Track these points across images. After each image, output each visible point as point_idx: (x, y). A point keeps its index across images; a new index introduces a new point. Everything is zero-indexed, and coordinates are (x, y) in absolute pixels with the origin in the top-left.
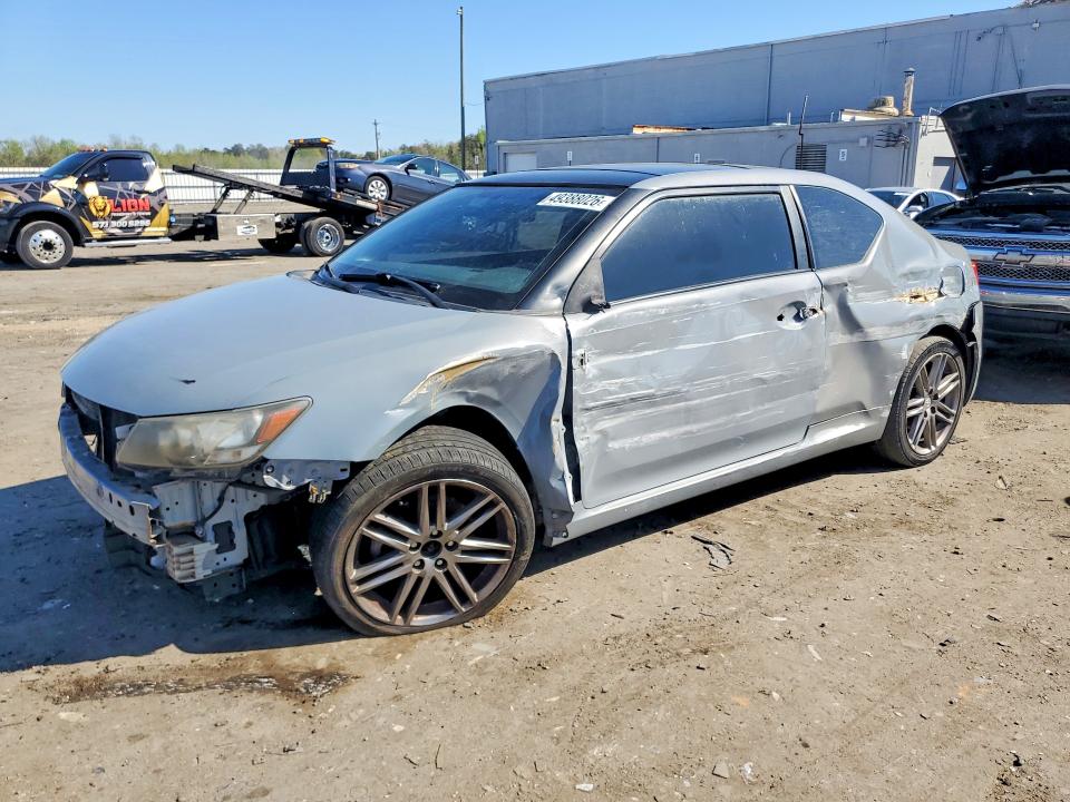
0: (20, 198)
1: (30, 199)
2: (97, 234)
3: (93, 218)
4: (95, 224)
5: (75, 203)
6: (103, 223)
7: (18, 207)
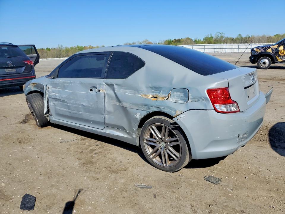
0: (261, 51)
1: (263, 51)
2: (280, 60)
3: (279, 56)
4: (280, 58)
5: (275, 52)
6: (282, 57)
7: (260, 53)
